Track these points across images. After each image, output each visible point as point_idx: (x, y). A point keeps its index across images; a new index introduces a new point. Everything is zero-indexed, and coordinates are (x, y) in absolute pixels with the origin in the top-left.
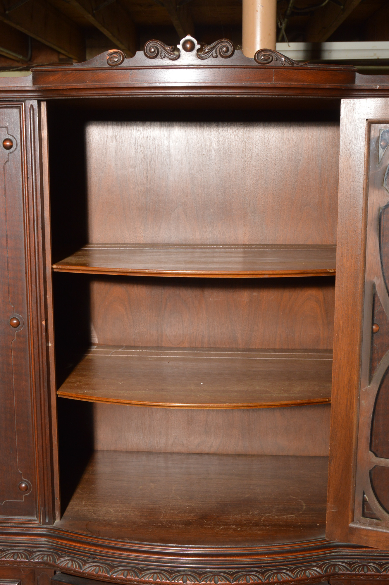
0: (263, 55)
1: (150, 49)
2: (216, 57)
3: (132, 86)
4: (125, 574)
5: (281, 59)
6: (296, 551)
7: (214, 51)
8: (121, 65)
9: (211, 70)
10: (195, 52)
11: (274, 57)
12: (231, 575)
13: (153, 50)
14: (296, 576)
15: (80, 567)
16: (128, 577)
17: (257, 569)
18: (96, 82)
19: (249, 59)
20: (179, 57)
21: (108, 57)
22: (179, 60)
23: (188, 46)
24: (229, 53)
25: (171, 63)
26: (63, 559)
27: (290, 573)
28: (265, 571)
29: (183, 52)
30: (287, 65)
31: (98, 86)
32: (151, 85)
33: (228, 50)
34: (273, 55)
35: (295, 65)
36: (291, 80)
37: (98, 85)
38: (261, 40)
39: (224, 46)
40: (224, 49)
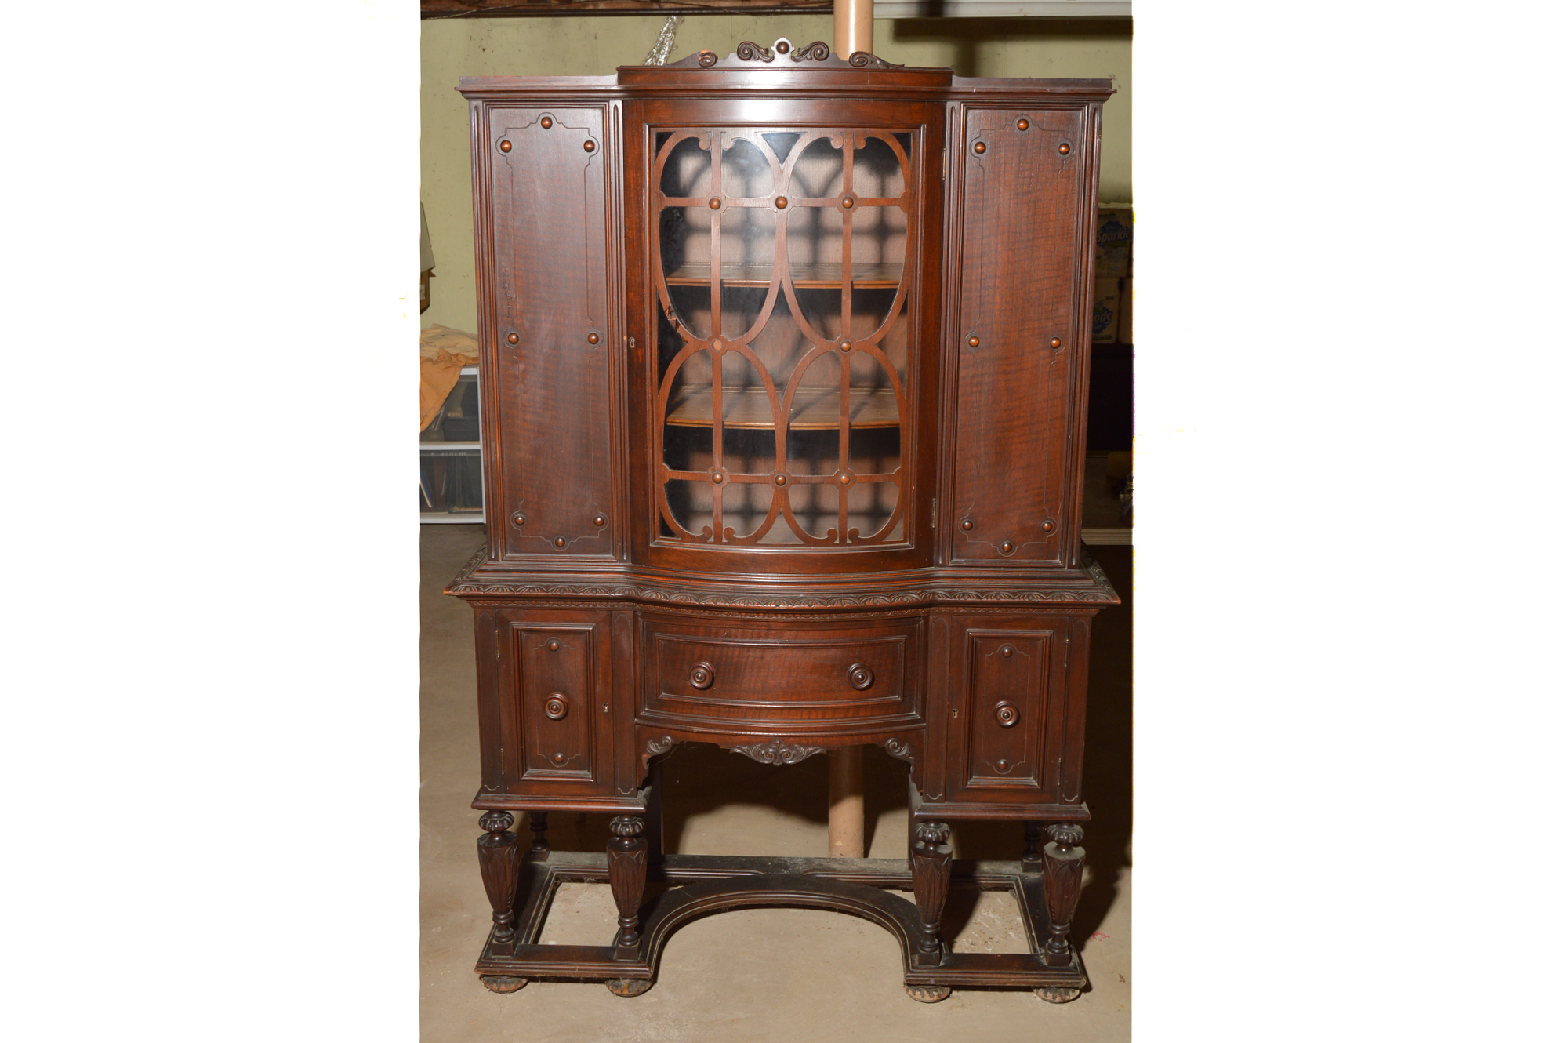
0: (858, 58)
1: (744, 51)
2: (811, 59)
3: (725, 88)
4: (715, 601)
5: (876, 62)
6: (893, 580)
7: (808, 54)
8: (714, 67)
9: (806, 72)
10: (789, 54)
11: (869, 60)
12: (826, 600)
13: (746, 52)
14: (894, 601)
15: (665, 597)
16: (718, 603)
17: (852, 595)
18: (687, 83)
19: (843, 62)
20: (773, 59)
21: (700, 58)
22: (773, 62)
23: (782, 48)
24: (824, 56)
25: (765, 65)
26: (647, 592)
27: (886, 599)
28: (860, 597)
29: (777, 55)
30: (882, 67)
31: (689, 88)
32: (745, 87)
33: (822, 52)
34: (868, 57)
35: (890, 68)
36: (886, 83)
37: (689, 86)
38: (856, 24)
39: (818, 49)
40: (819, 52)
